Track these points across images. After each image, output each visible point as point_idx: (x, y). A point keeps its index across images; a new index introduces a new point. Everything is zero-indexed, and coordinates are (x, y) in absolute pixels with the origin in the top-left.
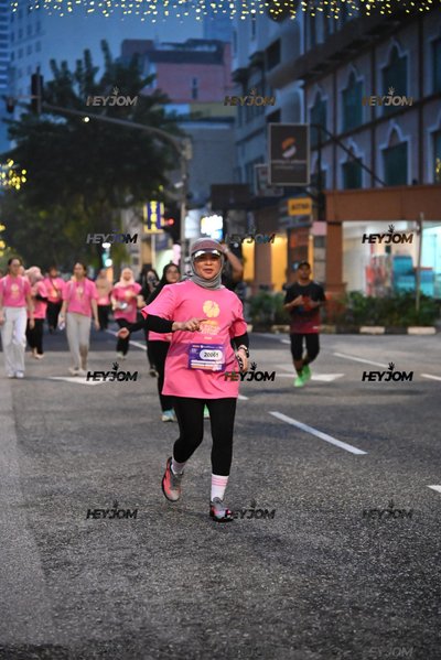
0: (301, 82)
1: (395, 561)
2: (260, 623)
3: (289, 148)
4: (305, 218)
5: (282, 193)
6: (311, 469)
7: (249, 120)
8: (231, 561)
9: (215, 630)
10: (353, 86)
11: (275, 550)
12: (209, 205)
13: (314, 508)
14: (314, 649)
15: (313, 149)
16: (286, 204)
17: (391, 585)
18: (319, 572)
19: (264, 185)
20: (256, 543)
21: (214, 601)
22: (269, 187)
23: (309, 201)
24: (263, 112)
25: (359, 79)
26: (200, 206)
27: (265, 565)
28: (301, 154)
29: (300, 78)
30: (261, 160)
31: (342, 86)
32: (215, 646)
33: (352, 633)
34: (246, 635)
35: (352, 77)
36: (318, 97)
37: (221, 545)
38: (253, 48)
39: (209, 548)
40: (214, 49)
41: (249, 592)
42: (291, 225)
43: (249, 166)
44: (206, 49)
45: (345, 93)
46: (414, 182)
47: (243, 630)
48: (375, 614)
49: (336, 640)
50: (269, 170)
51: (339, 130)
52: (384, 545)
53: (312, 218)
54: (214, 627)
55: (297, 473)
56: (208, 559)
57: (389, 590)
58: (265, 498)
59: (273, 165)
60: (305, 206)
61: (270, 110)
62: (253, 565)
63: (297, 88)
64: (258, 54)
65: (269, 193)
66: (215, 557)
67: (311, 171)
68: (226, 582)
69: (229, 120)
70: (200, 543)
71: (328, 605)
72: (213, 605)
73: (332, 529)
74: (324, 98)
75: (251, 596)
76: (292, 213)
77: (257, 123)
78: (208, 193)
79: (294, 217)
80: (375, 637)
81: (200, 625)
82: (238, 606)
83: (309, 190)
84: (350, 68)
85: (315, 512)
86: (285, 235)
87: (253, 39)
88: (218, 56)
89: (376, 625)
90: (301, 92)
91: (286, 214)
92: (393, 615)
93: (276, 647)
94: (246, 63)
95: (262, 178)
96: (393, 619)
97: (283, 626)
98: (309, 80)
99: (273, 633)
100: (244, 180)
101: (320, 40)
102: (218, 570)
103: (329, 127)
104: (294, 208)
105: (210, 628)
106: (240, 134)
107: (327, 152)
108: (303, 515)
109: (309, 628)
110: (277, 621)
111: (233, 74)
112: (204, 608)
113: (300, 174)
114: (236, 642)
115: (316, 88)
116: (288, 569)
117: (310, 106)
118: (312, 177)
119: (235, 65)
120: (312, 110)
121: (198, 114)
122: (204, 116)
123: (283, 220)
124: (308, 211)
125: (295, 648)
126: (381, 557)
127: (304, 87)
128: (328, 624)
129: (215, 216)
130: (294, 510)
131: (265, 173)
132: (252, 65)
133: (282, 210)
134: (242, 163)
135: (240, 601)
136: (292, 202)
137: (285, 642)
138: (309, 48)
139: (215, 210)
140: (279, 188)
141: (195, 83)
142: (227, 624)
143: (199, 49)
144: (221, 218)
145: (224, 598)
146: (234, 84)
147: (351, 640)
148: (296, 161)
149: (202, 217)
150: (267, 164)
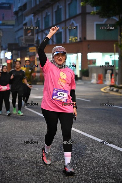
0: (33, 15)
1: (58, 149)
2: (19, 169)
3: (29, 33)
4: (34, 53)
5: (27, 46)
6: (35, 123)
7: (18, 25)
8: (11, 151)
9: (6, 172)
10: (47, 16)
11: (24, 147)
12: (7, 49)
13: (35, 135)
14: (34, 176)
15: (36, 34)
16: (29, 49)
17: (56, 156)
18: (36, 153)
19: (23, 43)
20: (19, 145)
21: (6, 163)
22: (24, 44)
23: (35, 48)
24: (22, 23)
25: (49, 14)
26: (5, 49)
27: (21, 152)
28: (33, 35)
29: (32, 14)
30: (22, 36)
31: (44, 16)
32: (6, 176)
33: (45, 171)
34: (15, 173)
35: (47, 13)
36: (37, 19)
37: (9, 146)
38: (19, 5)
39: (5, 147)
40: (8, 5)
41: (16, 160)
42: (30, 55)
43: (18, 38)
44: (6, 5)
45: (45, 18)
46: (64, 43)
47: (14, 171)
48: (52, 165)
49: (41, 173)
50: (24, 39)
51: (43, 28)
52: (55, 145)
53: (36, 53)
54: (6, 171)
55: (31, 125)
56: (5, 151)
57: (56, 158)
58: (22, 132)
59: (25, 38)
60: (34, 49)
61: (24, 22)
62: (17, 152)
63: (31, 16)
64: (21, 7)
65: (24, 46)
66: (7, 150)
67: (36, 40)
68: (10, 157)
69: (13, 25)
70: (3, 146)
71: (38, 163)
72: (6, 164)
73: (40, 141)
74: (39, 19)
75: (17, 161)
76: (31, 51)
77: (21, 26)
78: (7, 46)
79: (31, 52)
80: (52, 172)
81: (1, 170)
82: (13, 164)
83: (35, 45)
84: (46, 11)
85: (36, 136)
86: (29, 57)
87: (19, 2)
88: (10, 7)
89: (52, 168)
90: (33, 18)
91: (29, 51)
92: (57, 165)
93: (23, 176)
94: (17, 9)
95: (22, 41)
96: (57, 166)
97: (26, 170)
98: (35, 14)
99: (23, 172)
100: (17, 42)
101: (38, 3)
102: (7, 154)
103: (41, 27)
104: (31, 50)
105: (4, 171)
106: (16, 29)
107: (40, 34)
108: (32, 137)
109: (33, 170)
110: (24, 168)
111: (14, 12)
112: (3, 165)
113: (33, 40)
114: (12, 175)
115: (37, 16)
116: (27, 153)
117: (35, 21)
118: (36, 41)
119: (14, 10)
120: (36, 23)
121: (4, 23)
122: (6, 24)
123: (28, 53)
124: (35, 51)
125: (29, 176)
126: (54, 148)
127: (34, 16)
128: (38, 168)
129: (9, 52)
130: (30, 135)
131: (23, 40)
132: (19, 10)
133: (28, 50)
134: (17, 37)
135: (14, 162)
136: (30, 48)
137: (26, 174)
138: (35, 5)
139: (9, 51)
140: (27, 44)
141: (3, 15)
142: (9, 170)
143: (4, 5)
144: (11, 53)
145: (9, 162)
146: (14, 15)
147: (45, 173)
148: (31, 37)
149: (5, 53)
150: (24, 38)
